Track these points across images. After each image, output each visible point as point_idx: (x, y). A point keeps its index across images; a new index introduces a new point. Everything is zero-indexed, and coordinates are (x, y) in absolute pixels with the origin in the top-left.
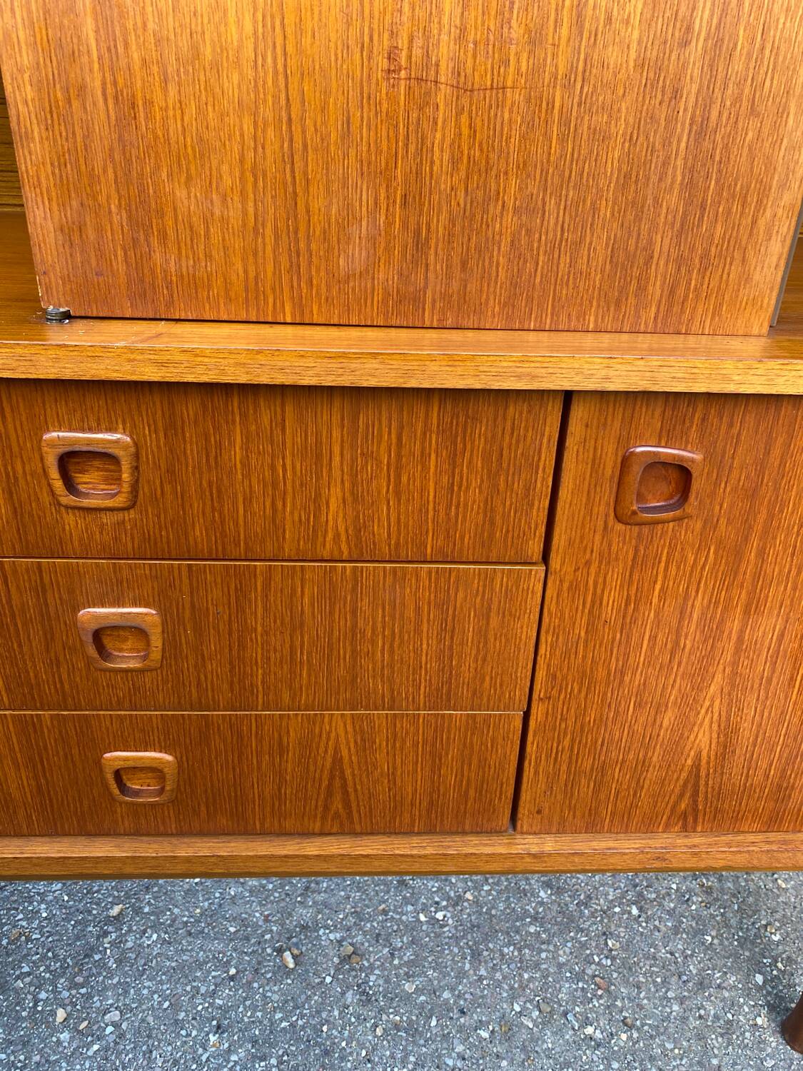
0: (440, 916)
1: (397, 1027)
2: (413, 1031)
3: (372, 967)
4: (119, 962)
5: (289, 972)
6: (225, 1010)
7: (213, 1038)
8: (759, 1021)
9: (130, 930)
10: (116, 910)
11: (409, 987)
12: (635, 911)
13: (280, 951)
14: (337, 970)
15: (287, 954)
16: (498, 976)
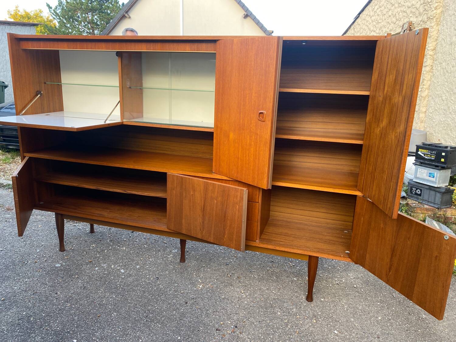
0: (255, 276)
1: (243, 285)
2: (245, 286)
3: (242, 279)
4: (203, 271)
5: (228, 277)
6: (218, 279)
7: (215, 280)
8: (303, 297)
9: (206, 268)
10: (204, 266)
11: (247, 282)
12: (290, 283)
13: (228, 275)
14: (236, 278)
15: (229, 275)
16: (262, 284)
